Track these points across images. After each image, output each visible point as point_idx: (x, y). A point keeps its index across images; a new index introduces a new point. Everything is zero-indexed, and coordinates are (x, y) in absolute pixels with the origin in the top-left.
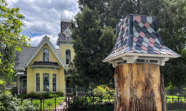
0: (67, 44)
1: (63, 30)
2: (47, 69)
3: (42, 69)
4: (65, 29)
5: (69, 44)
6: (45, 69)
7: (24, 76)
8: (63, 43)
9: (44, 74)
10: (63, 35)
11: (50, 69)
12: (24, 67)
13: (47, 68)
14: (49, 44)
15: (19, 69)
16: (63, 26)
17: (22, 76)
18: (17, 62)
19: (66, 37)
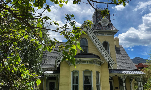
0: (104, 35)
1: (99, 20)
2: (89, 64)
3: (82, 64)
4: (100, 18)
5: (106, 35)
6: (87, 64)
7: (52, 76)
8: (99, 34)
9: (85, 72)
10: (99, 25)
11: (93, 64)
12: (58, 62)
13: (89, 62)
14: (89, 32)
15: (47, 67)
16: (98, 15)
17: (50, 76)
18: (44, 59)
19: (102, 27)
